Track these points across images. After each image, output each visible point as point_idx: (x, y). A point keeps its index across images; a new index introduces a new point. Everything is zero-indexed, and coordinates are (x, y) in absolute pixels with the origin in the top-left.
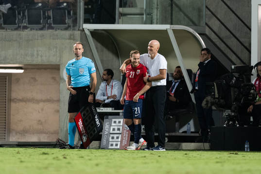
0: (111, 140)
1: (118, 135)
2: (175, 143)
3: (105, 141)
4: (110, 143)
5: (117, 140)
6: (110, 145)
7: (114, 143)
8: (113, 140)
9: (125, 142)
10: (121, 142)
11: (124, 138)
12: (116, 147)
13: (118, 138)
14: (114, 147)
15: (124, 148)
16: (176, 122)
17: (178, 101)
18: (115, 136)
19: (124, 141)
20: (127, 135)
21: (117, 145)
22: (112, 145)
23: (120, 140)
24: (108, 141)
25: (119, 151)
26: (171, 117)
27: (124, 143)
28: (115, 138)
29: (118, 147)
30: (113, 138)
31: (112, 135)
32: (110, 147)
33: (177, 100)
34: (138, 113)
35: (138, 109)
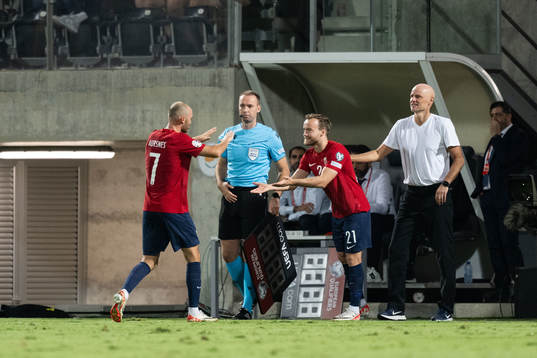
0: (302, 299)
1: (316, 289)
3: (289, 301)
4: (301, 306)
5: (316, 299)
6: (300, 310)
7: (310, 307)
8: (308, 300)
9: (332, 304)
10: (325, 303)
11: (331, 295)
12: (314, 315)
13: (317, 294)
14: (309, 314)
15: (329, 316)
18: (312, 291)
19: (330, 300)
20: (337, 289)
21: (315, 310)
22: (305, 310)
23: (321, 298)
24: (296, 302)
25: (320, 322)
26: (430, 249)
27: (329, 305)
28: (312, 294)
29: (319, 314)
30: (306, 295)
31: (304, 290)
32: (301, 315)
34: (353, 243)
35: (352, 234)
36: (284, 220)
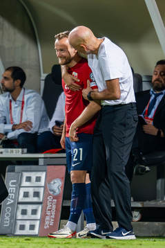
0: (19, 216)
1: (34, 207)
2: (157, 223)
3: (7, 218)
4: (19, 223)
5: (33, 217)
6: (18, 227)
7: (27, 224)
8: (25, 217)
9: (49, 221)
10: (42, 221)
11: (48, 213)
12: (31, 232)
13: (34, 212)
14: (27, 231)
15: (48, 234)
16: (158, 178)
17: (162, 133)
18: (29, 208)
19: (47, 218)
20: (54, 207)
21: (32, 227)
22: (22, 227)
23: (38, 216)
24: (14, 219)
25: (36, 240)
26: (147, 168)
27: (47, 223)
28: (29, 212)
29: (36, 231)
30: (24, 212)
31: (21, 207)
32: (18, 232)
33: (159, 133)
34: (79, 160)
35: (79, 151)
36: (4, 138)
